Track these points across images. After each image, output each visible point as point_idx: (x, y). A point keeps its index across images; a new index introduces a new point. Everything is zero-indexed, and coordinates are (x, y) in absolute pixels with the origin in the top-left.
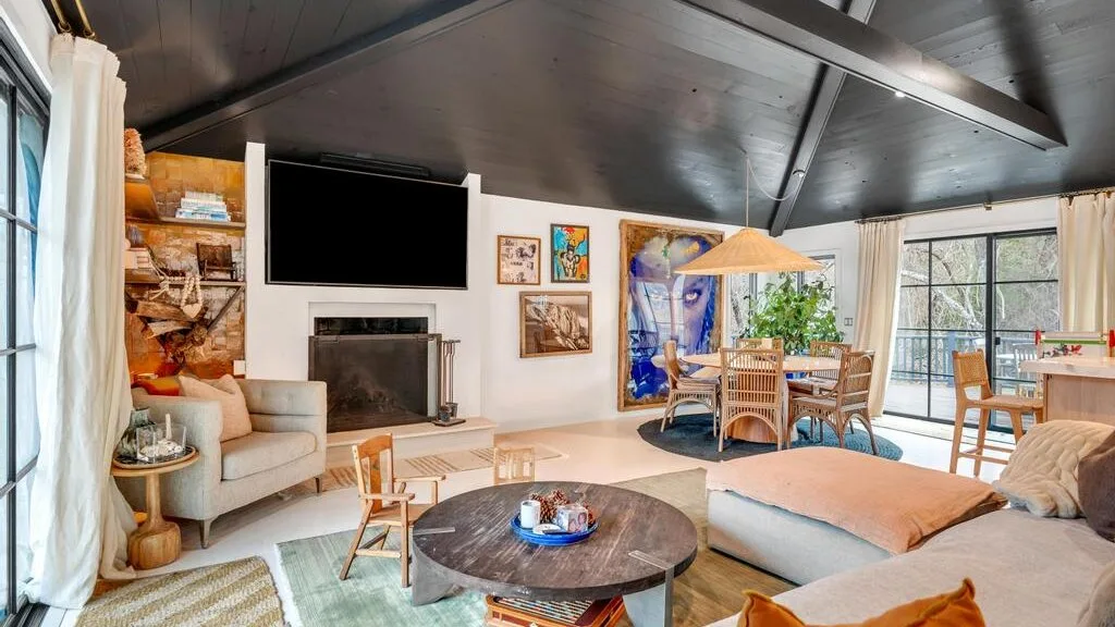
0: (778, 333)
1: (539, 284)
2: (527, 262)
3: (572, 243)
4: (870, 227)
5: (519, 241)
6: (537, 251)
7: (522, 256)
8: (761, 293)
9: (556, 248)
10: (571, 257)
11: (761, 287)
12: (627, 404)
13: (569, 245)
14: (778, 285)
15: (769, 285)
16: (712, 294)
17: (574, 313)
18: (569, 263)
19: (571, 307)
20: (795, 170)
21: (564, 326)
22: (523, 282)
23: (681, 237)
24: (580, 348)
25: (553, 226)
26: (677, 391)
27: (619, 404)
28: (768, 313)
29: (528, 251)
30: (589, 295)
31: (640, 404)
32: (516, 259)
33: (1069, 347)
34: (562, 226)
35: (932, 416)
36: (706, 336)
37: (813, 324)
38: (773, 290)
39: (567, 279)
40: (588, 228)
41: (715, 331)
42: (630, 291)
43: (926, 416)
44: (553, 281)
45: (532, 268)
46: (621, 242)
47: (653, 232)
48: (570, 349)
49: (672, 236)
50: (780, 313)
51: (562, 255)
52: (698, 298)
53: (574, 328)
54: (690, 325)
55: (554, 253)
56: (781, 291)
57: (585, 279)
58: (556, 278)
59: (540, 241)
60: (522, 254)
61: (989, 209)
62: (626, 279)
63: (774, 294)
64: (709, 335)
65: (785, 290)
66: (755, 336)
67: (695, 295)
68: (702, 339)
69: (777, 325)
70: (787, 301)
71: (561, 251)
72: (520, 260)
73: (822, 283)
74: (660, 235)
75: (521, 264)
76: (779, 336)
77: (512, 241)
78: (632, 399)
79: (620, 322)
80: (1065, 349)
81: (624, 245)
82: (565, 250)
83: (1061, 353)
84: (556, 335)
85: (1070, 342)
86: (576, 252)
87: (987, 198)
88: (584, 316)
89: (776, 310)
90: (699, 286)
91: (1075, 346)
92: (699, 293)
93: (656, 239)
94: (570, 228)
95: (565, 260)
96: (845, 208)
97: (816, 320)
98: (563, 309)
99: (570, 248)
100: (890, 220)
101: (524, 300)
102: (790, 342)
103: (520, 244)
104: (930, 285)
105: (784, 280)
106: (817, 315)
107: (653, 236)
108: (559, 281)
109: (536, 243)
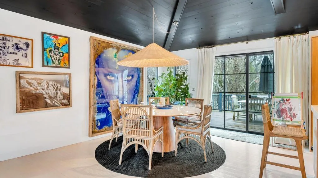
0: (167, 94)
1: (32, 67)
2: (21, 53)
3: (57, 45)
4: (202, 50)
5: (14, 38)
6: (30, 46)
7: (17, 48)
8: (159, 77)
9: (45, 46)
10: (57, 53)
11: (159, 74)
12: (94, 133)
13: (55, 46)
14: (167, 74)
15: (163, 74)
16: (139, 77)
17: (59, 85)
18: (55, 56)
19: (57, 81)
20: (174, 21)
21: (52, 92)
22: (18, 65)
23: (124, 49)
24: (64, 105)
25: (43, 33)
26: (117, 127)
27: (89, 133)
28: (162, 85)
29: (21, 45)
30: (70, 75)
31: (102, 132)
32: (11, 50)
33: (285, 99)
34: (50, 34)
35: (226, 128)
36: (136, 96)
37: (180, 90)
38: (164, 76)
39: (54, 65)
40: (69, 38)
41: (140, 94)
42: (96, 74)
43: (223, 127)
44: (43, 66)
45: (26, 57)
46: (90, 48)
47: (109, 45)
48: (56, 106)
49: (118, 48)
50: (167, 86)
51: (50, 51)
52: (132, 79)
53: (59, 94)
54: (129, 91)
55: (44, 50)
56: (168, 76)
57: (67, 66)
58: (46, 64)
59: (32, 41)
60: (17, 47)
61: (247, 43)
62: (93, 67)
63: (165, 78)
64: (137, 96)
65: (170, 76)
66: (157, 96)
67: (131, 77)
68: (134, 97)
69: (166, 91)
70: (170, 81)
71: (49, 49)
72: (16, 51)
73: (184, 73)
74: (113, 47)
75: (16, 54)
76: (167, 96)
77: (8, 38)
78: (97, 130)
79: (90, 90)
80: (283, 100)
81: (92, 50)
82: (53, 48)
83: (282, 102)
84: (46, 98)
85: (286, 97)
86: (60, 51)
87: (247, 38)
88: (66, 87)
89: (166, 84)
90: (132, 73)
91: (288, 99)
92: (133, 76)
93: (110, 49)
94: (56, 36)
95: (52, 54)
96: (193, 42)
97: (182, 89)
98: (51, 83)
99: (56, 48)
100: (210, 47)
101: (19, 76)
102: (172, 98)
103: (16, 41)
104: (225, 74)
105: (169, 72)
106: (182, 87)
107: (109, 47)
108: (48, 66)
109: (30, 42)
